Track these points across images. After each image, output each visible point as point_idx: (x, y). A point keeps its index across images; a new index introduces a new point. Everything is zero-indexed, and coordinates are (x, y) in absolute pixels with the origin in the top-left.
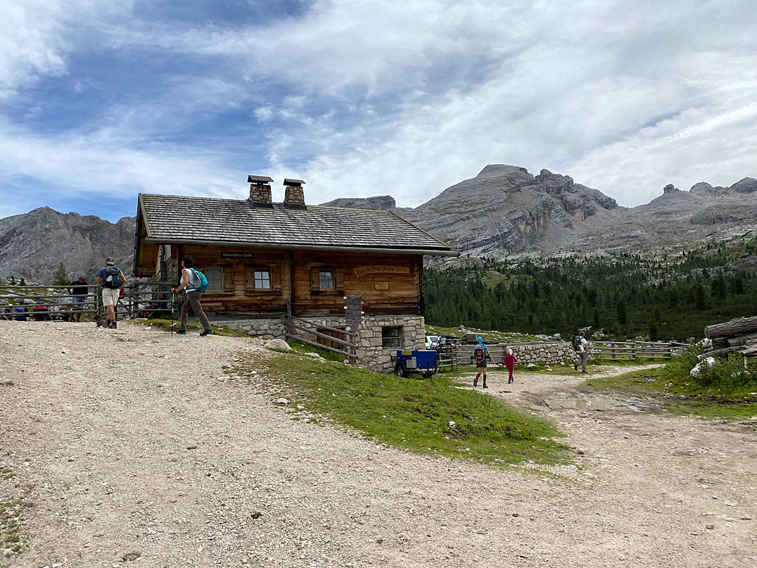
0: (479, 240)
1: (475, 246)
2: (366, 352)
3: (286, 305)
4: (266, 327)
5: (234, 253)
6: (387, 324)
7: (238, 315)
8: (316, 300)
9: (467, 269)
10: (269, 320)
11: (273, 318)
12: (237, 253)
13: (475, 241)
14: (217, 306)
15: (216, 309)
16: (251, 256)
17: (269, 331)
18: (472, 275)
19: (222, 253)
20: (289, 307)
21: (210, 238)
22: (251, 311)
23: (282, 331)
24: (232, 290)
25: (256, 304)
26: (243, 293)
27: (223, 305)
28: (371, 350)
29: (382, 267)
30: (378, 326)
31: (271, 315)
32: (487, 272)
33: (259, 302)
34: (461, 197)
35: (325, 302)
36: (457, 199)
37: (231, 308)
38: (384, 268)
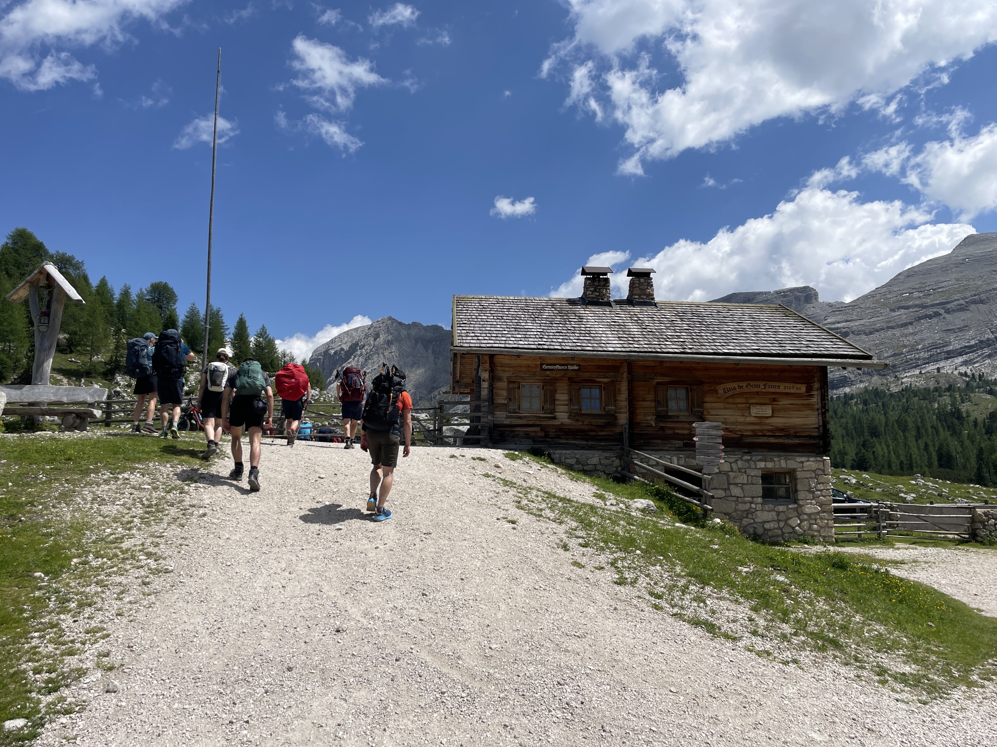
0: (955, 345)
1: (950, 355)
2: (737, 505)
3: (621, 434)
4: (595, 461)
5: (556, 365)
6: (770, 465)
7: (560, 444)
8: (662, 428)
9: (936, 390)
10: (600, 452)
11: (604, 450)
12: (560, 365)
13: (951, 348)
14: (534, 432)
15: (533, 434)
16: (577, 368)
17: (599, 467)
18: (946, 399)
19: (542, 365)
20: (626, 436)
21: (526, 346)
22: (576, 439)
23: (617, 467)
24: (553, 411)
25: (583, 431)
26: (565, 415)
27: (541, 430)
28: (745, 503)
29: (761, 384)
30: (756, 468)
31: (602, 446)
32: (972, 395)
33: (586, 428)
34: (924, 283)
35: (677, 431)
36: (917, 286)
37: (552, 434)
38: (765, 385)
